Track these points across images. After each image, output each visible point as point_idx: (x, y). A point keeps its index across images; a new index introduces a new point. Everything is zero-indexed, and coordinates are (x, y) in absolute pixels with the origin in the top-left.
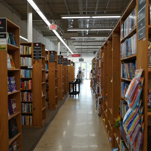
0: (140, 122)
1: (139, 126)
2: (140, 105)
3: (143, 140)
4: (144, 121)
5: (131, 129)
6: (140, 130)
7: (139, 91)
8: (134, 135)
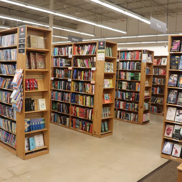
0: (21, 96)
1: (21, 98)
2: (21, 87)
3: (22, 105)
4: (23, 95)
5: (17, 100)
6: (22, 100)
7: (21, 80)
8: (19, 103)
